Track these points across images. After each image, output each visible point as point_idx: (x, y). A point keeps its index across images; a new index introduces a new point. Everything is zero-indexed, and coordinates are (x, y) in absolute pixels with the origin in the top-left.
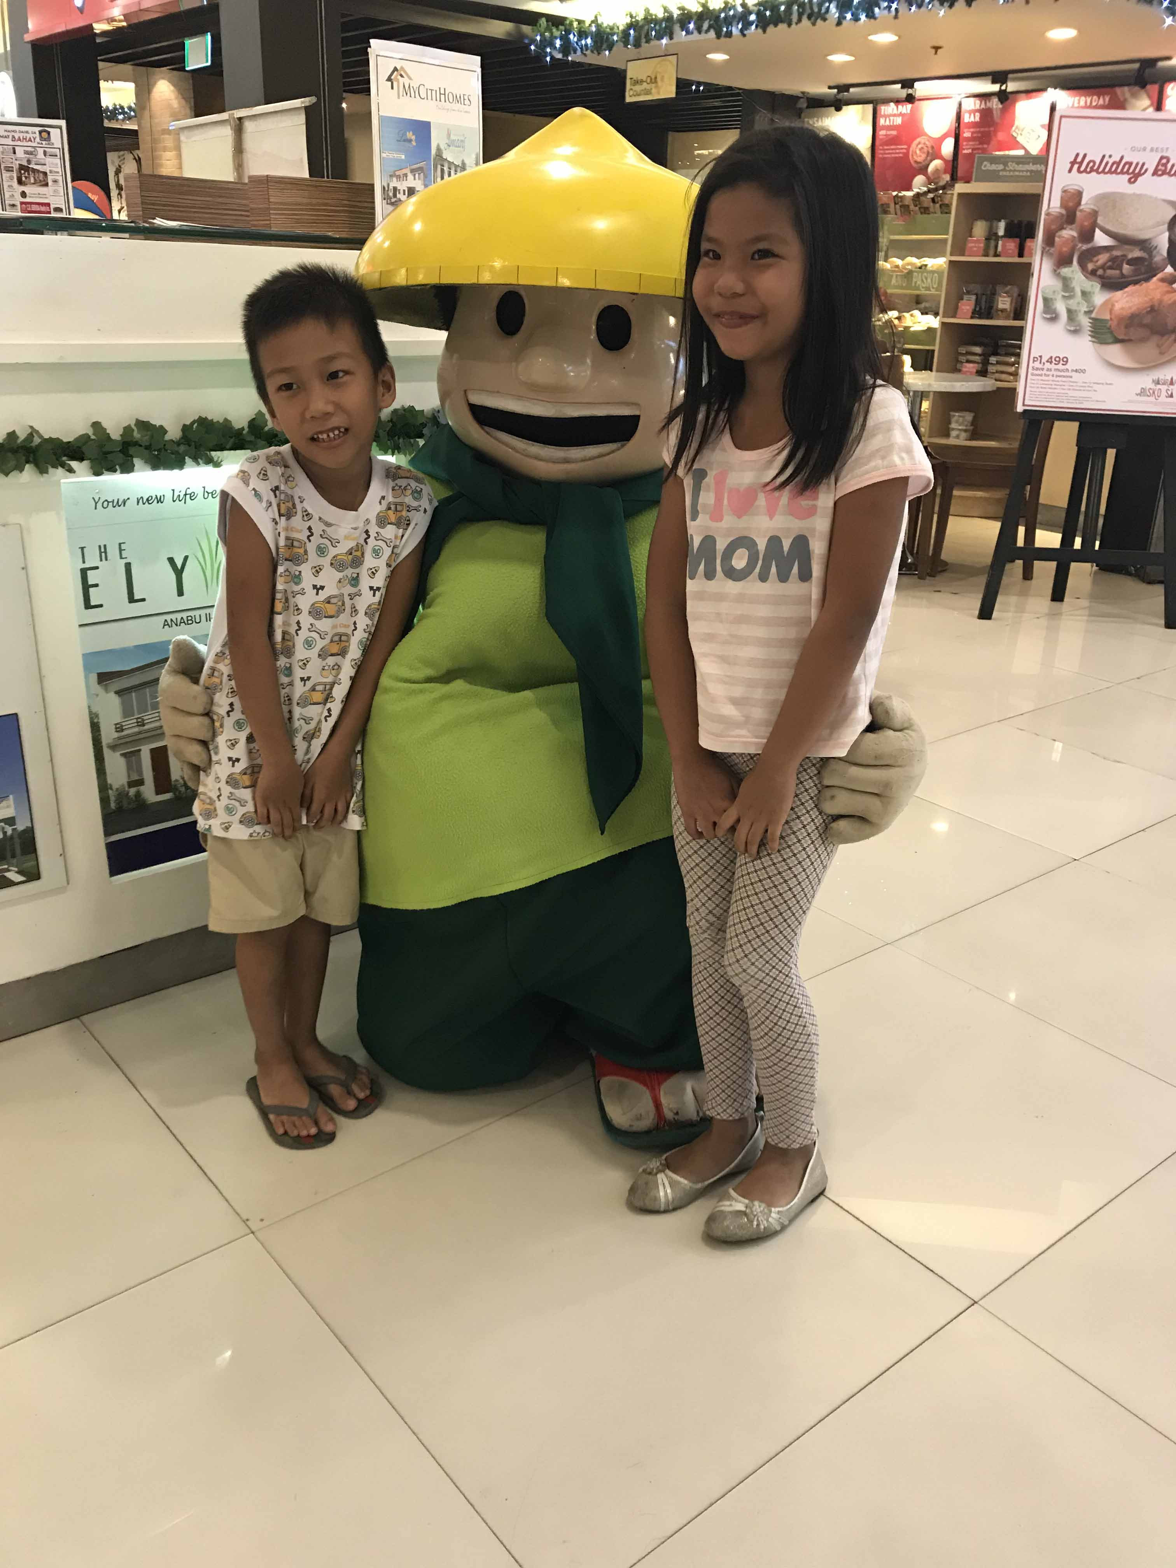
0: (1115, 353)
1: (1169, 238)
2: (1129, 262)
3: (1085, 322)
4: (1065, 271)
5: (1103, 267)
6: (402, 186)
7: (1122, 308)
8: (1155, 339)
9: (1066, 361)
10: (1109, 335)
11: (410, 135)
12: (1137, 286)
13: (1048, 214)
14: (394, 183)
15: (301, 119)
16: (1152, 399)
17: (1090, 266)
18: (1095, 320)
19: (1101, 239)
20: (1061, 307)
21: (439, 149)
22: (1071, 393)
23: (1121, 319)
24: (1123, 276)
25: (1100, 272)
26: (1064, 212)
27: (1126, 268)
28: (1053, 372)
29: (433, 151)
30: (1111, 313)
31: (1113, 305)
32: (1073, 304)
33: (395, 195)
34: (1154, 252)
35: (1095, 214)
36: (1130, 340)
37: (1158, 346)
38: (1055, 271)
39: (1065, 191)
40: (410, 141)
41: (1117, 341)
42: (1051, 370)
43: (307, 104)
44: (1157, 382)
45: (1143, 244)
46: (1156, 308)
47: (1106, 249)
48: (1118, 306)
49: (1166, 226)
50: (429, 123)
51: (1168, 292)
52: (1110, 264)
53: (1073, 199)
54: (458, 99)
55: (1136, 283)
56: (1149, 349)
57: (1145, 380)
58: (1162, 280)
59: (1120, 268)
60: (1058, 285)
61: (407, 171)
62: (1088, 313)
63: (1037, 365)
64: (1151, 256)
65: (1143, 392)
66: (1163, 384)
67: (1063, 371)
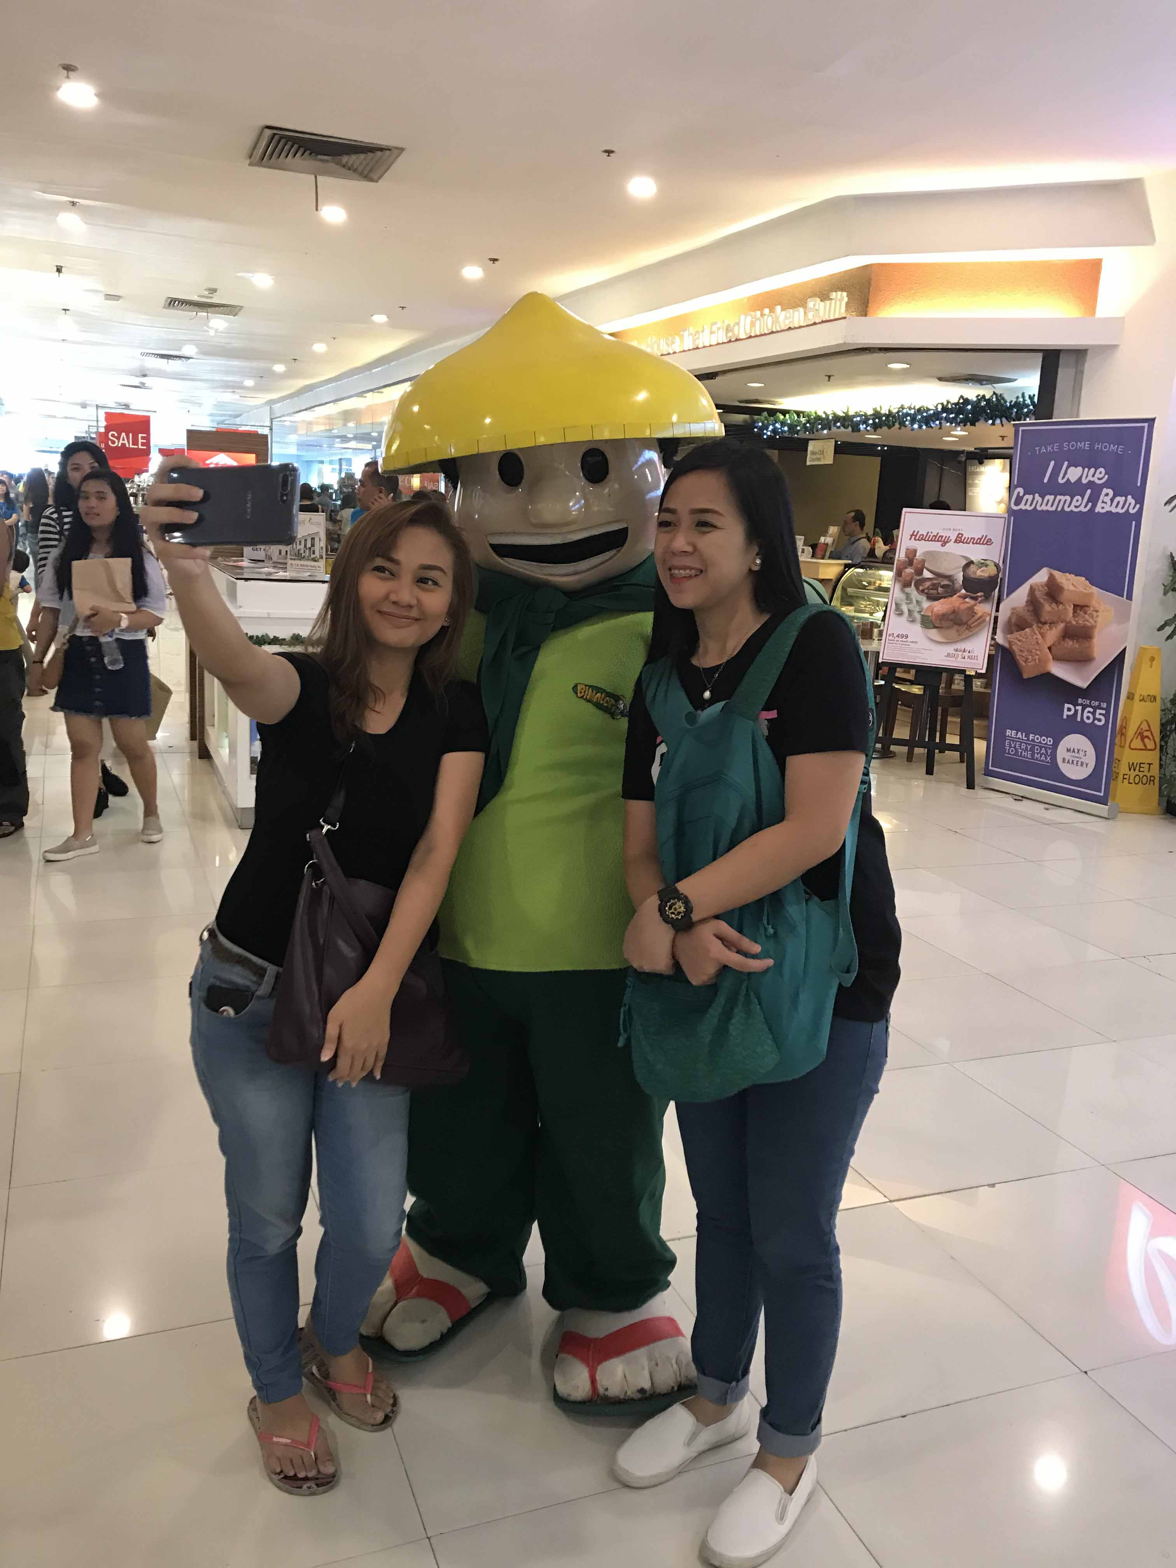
0: (934, 633)
1: (963, 575)
2: (943, 587)
3: (918, 617)
4: (908, 590)
5: (928, 588)
7: (938, 610)
8: (956, 627)
9: (907, 637)
10: (931, 624)
12: (946, 599)
13: (898, 560)
16: (954, 659)
17: (921, 588)
18: (922, 615)
19: (927, 574)
20: (905, 608)
22: (910, 654)
23: (937, 616)
24: (938, 593)
25: (926, 591)
26: (907, 560)
27: (940, 590)
28: (899, 642)
30: (932, 612)
31: (933, 609)
32: (911, 607)
34: (955, 582)
35: (924, 561)
36: (942, 627)
37: (958, 631)
38: (902, 590)
39: (907, 549)
41: (935, 627)
42: (898, 641)
44: (957, 650)
45: (949, 577)
46: (957, 610)
47: (929, 579)
48: (935, 609)
49: (961, 569)
51: (964, 603)
52: (932, 587)
53: (911, 554)
55: (945, 597)
56: (953, 632)
57: (950, 649)
58: (960, 597)
59: (937, 589)
60: (903, 596)
62: (920, 612)
63: (891, 638)
64: (953, 583)
65: (948, 655)
66: (960, 651)
67: (905, 642)
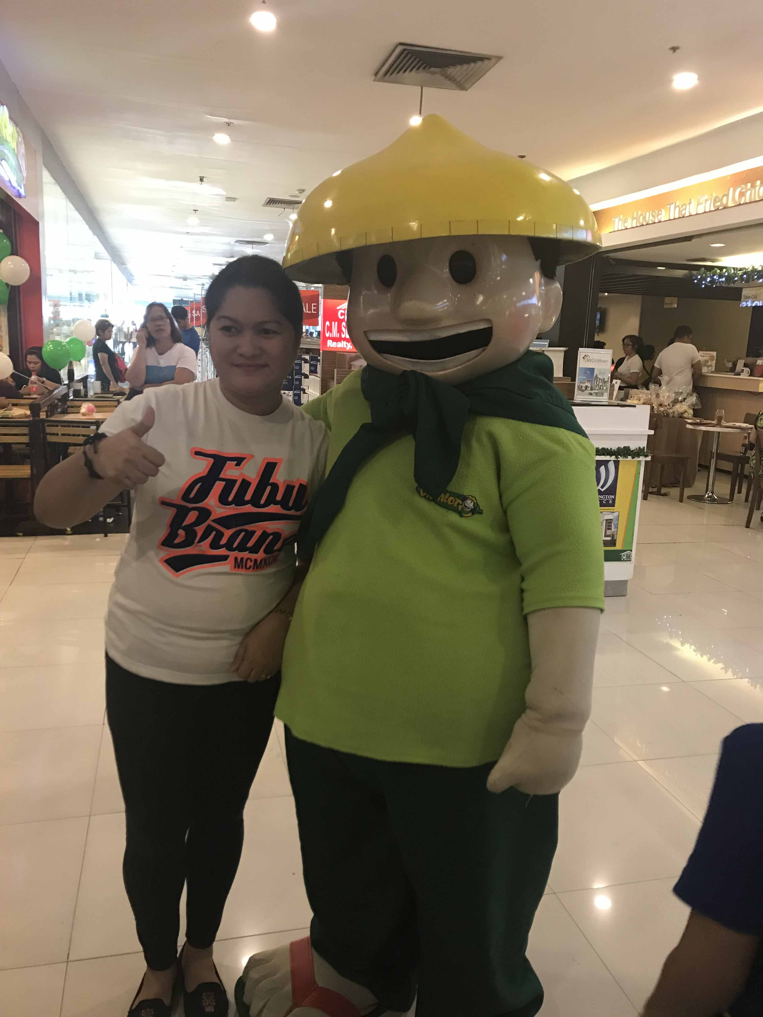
6: (584, 385)
11: (588, 372)
14: (582, 385)
15: (562, 355)
21: (597, 376)
29: (595, 375)
33: (581, 388)
40: (588, 373)
43: (565, 350)
50: (594, 368)
54: (604, 362)
61: (586, 381)
